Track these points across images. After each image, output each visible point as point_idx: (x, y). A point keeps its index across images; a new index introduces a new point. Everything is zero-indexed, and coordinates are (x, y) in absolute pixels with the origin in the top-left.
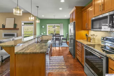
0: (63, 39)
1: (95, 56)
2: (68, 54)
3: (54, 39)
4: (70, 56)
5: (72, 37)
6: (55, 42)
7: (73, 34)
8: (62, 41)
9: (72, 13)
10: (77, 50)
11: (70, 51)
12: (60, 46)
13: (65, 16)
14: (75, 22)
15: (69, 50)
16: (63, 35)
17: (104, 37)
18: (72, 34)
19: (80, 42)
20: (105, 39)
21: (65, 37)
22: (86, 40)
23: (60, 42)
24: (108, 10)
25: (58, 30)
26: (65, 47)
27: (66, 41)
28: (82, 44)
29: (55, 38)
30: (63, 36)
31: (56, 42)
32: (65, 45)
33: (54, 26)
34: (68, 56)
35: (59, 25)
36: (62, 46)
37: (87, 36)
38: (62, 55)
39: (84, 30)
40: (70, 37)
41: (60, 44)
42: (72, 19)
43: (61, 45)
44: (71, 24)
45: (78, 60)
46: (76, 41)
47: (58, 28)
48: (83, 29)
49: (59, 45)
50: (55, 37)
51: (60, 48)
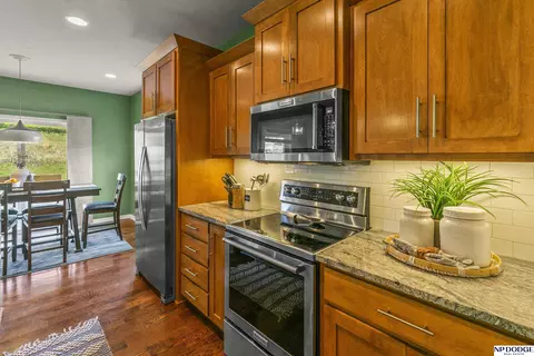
0: (91, 210)
1: (254, 263)
2: (135, 293)
3: (10, 217)
4: (144, 300)
5: (154, 193)
6: (26, 238)
7: (163, 178)
8: (86, 226)
9: (159, 68)
10: (185, 259)
11: (140, 275)
12: (72, 257)
13: (111, 76)
14: (173, 117)
15: (134, 270)
16: (92, 186)
17: (291, 183)
18: (155, 178)
19: (200, 218)
20: (293, 191)
21: (104, 198)
22: (227, 202)
23: (72, 233)
24: (310, 83)
25: (48, 156)
26: (106, 256)
27: (111, 219)
28: (210, 223)
29: (30, 211)
30: (95, 192)
31: (33, 235)
32: (106, 243)
33: (20, 126)
34: (135, 303)
35: (63, 124)
36: (88, 253)
37: (229, 182)
38: (93, 316)
39: (214, 157)
40: (144, 193)
41: (72, 246)
42: (158, 95)
43: (79, 250)
44: (152, 123)
45: (190, 309)
46: (181, 212)
47: (46, 143)
48: (211, 151)
49: (66, 250)
50: (21, 206)
51: (73, 269)
